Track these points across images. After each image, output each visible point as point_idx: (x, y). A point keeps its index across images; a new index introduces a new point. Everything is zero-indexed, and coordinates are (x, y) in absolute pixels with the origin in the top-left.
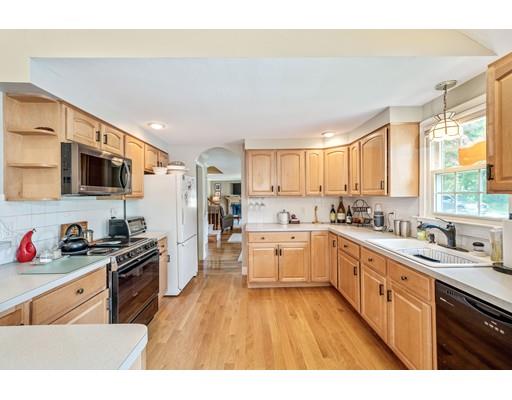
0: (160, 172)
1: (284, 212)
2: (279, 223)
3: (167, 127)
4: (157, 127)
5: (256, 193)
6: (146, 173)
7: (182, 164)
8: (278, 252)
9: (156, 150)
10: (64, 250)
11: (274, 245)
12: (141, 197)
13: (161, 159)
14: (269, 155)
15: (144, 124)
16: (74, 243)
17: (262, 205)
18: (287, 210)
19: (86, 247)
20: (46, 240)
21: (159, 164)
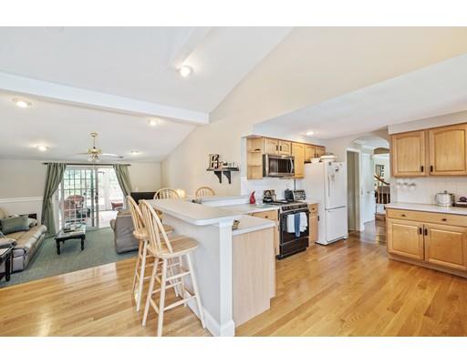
0: (315, 161)
1: (446, 193)
2: (438, 204)
3: (317, 132)
4: (310, 133)
5: (402, 174)
6: (305, 162)
7: (332, 154)
8: (423, 232)
9: (313, 146)
10: (264, 201)
11: (420, 224)
12: (302, 178)
13: (318, 152)
14: (419, 136)
15: (303, 133)
16: (269, 199)
17: (413, 185)
18: (449, 192)
19: (272, 201)
20: (259, 196)
21: (316, 156)
